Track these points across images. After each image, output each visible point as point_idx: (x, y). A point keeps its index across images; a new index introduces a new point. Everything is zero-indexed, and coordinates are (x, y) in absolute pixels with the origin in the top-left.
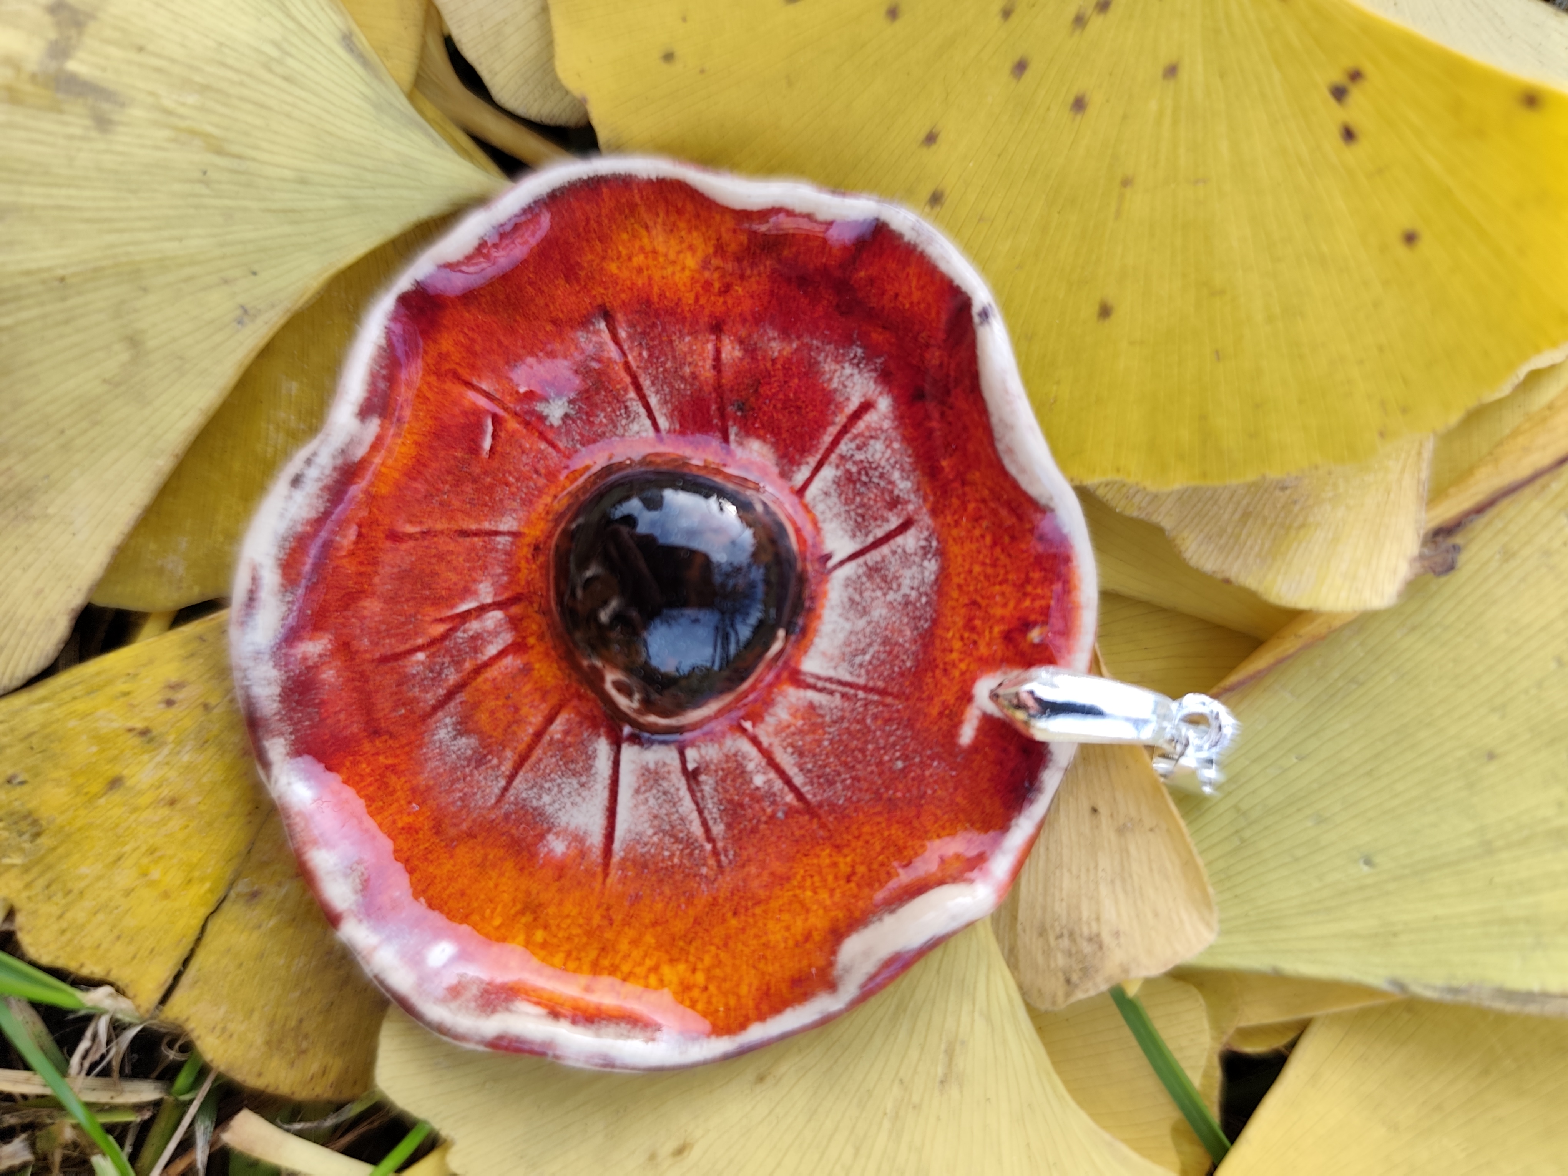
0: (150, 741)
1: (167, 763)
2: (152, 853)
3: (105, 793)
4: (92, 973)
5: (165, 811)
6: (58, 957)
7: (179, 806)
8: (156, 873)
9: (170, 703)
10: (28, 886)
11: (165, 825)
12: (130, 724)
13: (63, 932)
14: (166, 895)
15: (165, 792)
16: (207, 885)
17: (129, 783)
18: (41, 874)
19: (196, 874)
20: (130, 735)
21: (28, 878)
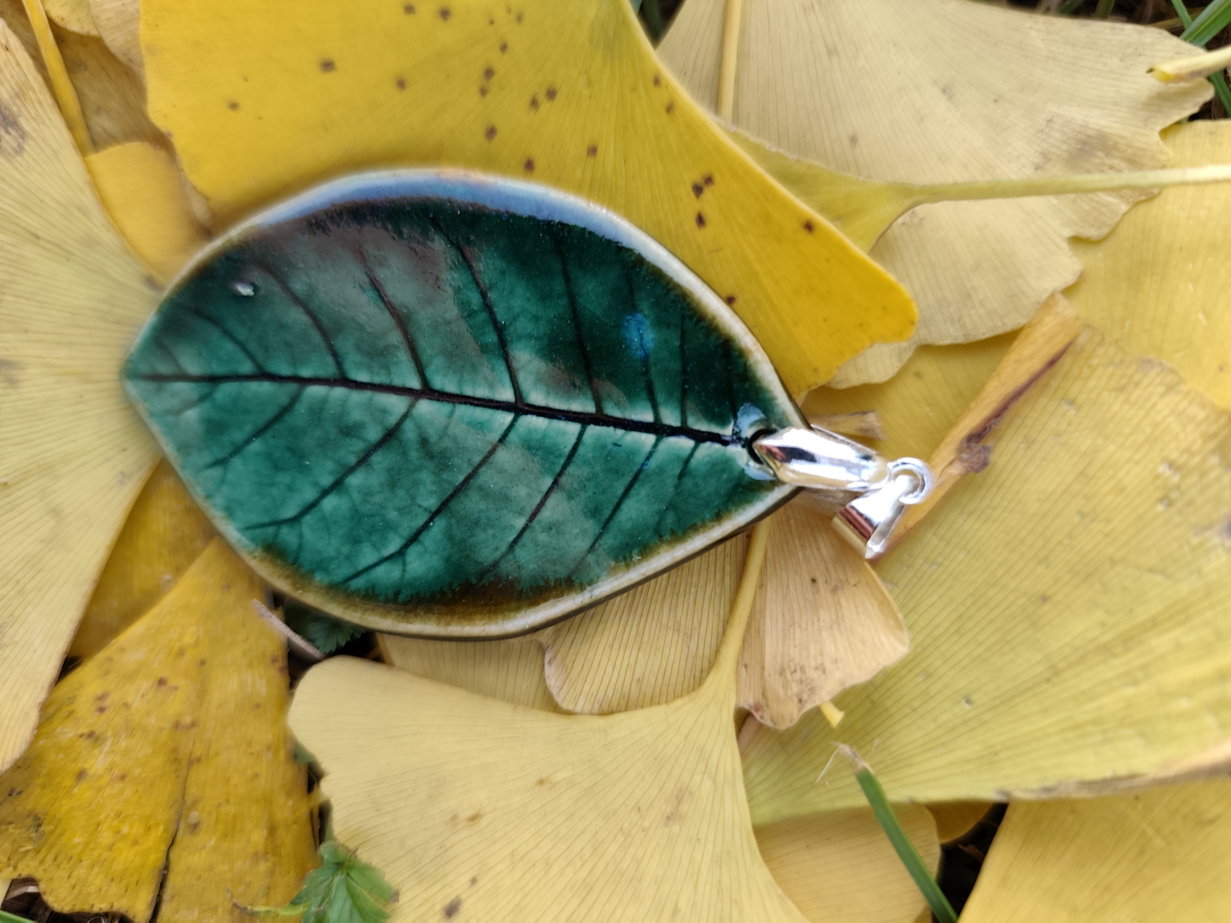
0: (97, 739)
1: (113, 751)
2: (119, 817)
3: (77, 784)
4: (101, 909)
5: (119, 786)
6: (75, 905)
7: (127, 779)
8: (125, 829)
9: (102, 710)
10: (42, 862)
11: (122, 794)
12: (80, 732)
13: (74, 887)
14: (135, 843)
15: (116, 772)
16: (162, 828)
17: (91, 772)
18: (49, 852)
19: (152, 822)
20: (82, 739)
21: (40, 856)
